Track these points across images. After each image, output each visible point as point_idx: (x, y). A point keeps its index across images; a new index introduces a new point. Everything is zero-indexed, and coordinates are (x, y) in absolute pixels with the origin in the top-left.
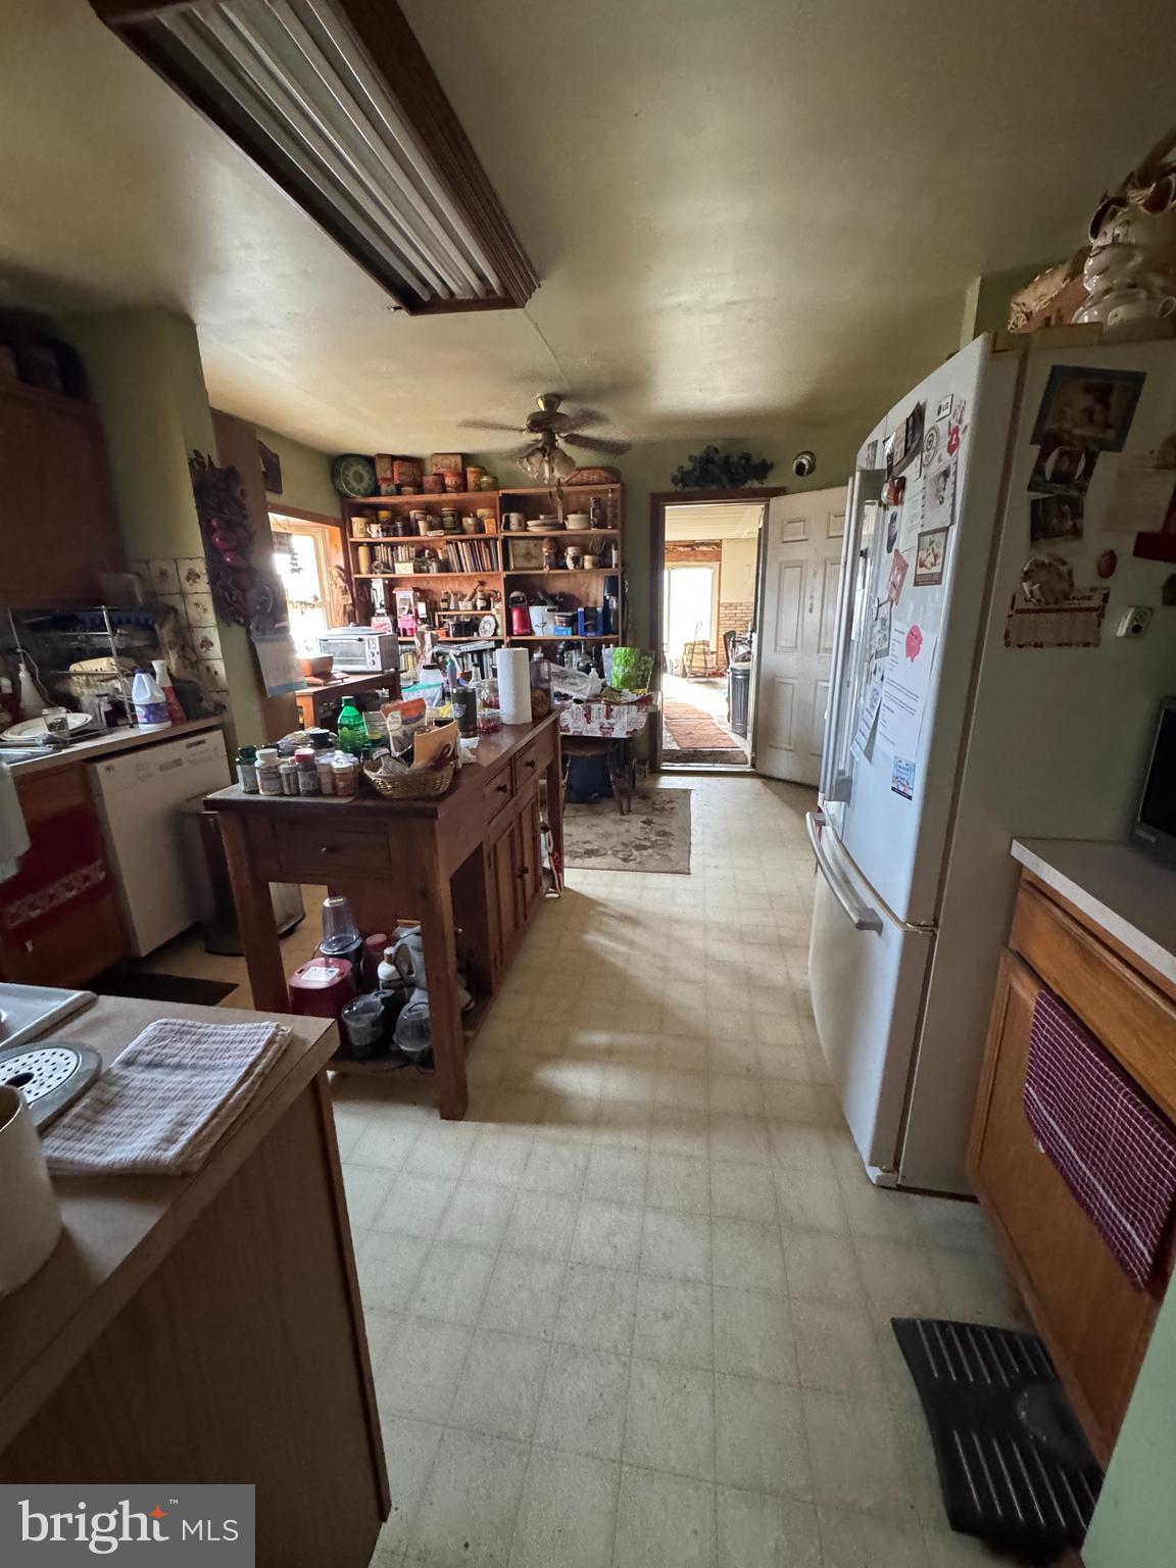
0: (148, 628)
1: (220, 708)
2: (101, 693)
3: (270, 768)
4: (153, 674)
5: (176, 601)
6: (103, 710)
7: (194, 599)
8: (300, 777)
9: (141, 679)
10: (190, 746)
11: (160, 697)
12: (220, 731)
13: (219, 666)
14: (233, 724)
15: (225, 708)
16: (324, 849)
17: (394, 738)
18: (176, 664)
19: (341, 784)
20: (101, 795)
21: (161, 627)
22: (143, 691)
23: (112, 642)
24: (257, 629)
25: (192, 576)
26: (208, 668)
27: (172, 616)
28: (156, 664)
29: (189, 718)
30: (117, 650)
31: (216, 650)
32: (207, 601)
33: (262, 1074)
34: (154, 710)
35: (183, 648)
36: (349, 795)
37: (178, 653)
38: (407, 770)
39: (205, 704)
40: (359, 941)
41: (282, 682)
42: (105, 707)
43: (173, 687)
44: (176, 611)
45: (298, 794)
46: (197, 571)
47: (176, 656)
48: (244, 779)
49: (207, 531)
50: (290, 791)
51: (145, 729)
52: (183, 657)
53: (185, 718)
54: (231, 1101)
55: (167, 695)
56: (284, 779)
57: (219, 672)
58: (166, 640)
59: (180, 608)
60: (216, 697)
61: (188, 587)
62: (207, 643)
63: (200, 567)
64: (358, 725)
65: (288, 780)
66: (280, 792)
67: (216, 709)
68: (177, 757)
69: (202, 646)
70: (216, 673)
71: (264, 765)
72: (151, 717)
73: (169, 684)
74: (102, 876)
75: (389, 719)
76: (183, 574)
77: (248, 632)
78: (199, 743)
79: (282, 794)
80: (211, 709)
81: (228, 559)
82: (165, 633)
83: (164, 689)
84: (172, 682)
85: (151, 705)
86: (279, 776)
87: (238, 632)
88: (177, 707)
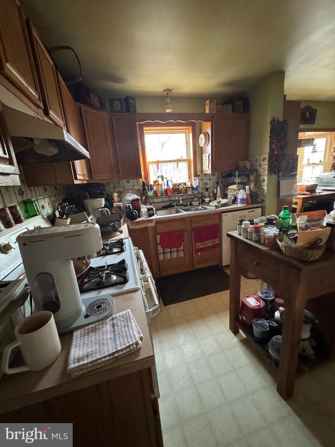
0: (248, 176)
1: (263, 201)
2: (233, 194)
3: (246, 228)
4: (245, 190)
5: (258, 168)
6: (232, 199)
7: (262, 167)
8: (253, 235)
9: (242, 191)
10: (249, 212)
11: (245, 197)
12: (261, 208)
13: (265, 188)
14: (265, 206)
15: (264, 201)
16: (255, 263)
17: (299, 227)
18: (253, 187)
19: (267, 241)
20: (222, 222)
21: (251, 176)
22: (242, 195)
23: (237, 180)
24: (282, 175)
25: (264, 159)
26: (262, 188)
27: (256, 172)
28: (247, 187)
29: (252, 203)
30: (238, 183)
31: (265, 183)
32: (266, 167)
33: (117, 357)
34: (242, 200)
35: (256, 182)
36: (268, 247)
37: (254, 184)
38: (294, 245)
39: (258, 200)
40: (273, 298)
41: (288, 193)
42: (233, 198)
43: (250, 194)
44: (257, 171)
45: (251, 240)
46: (266, 157)
47: (253, 184)
48: (238, 230)
49: (271, 144)
50: (250, 238)
51: (239, 205)
52: (256, 185)
53: (251, 203)
54: (99, 361)
55: (247, 196)
56: (249, 233)
57: (265, 190)
58: (252, 180)
59: (259, 170)
60: (262, 197)
61: (262, 163)
62: (264, 180)
63: (267, 156)
64: (286, 218)
65: (250, 234)
66: (247, 237)
67: (262, 201)
68: (245, 215)
69: (262, 181)
70: (264, 190)
71: (244, 227)
72: (241, 202)
73: (249, 193)
74: (218, 242)
75: (299, 218)
76: (262, 158)
77: (279, 177)
78: (253, 211)
79: (247, 238)
80: (260, 201)
81: (276, 153)
82: (252, 178)
83: (247, 194)
84: (250, 192)
85: (242, 199)
86: (248, 232)
87: (275, 177)
88: (249, 200)
